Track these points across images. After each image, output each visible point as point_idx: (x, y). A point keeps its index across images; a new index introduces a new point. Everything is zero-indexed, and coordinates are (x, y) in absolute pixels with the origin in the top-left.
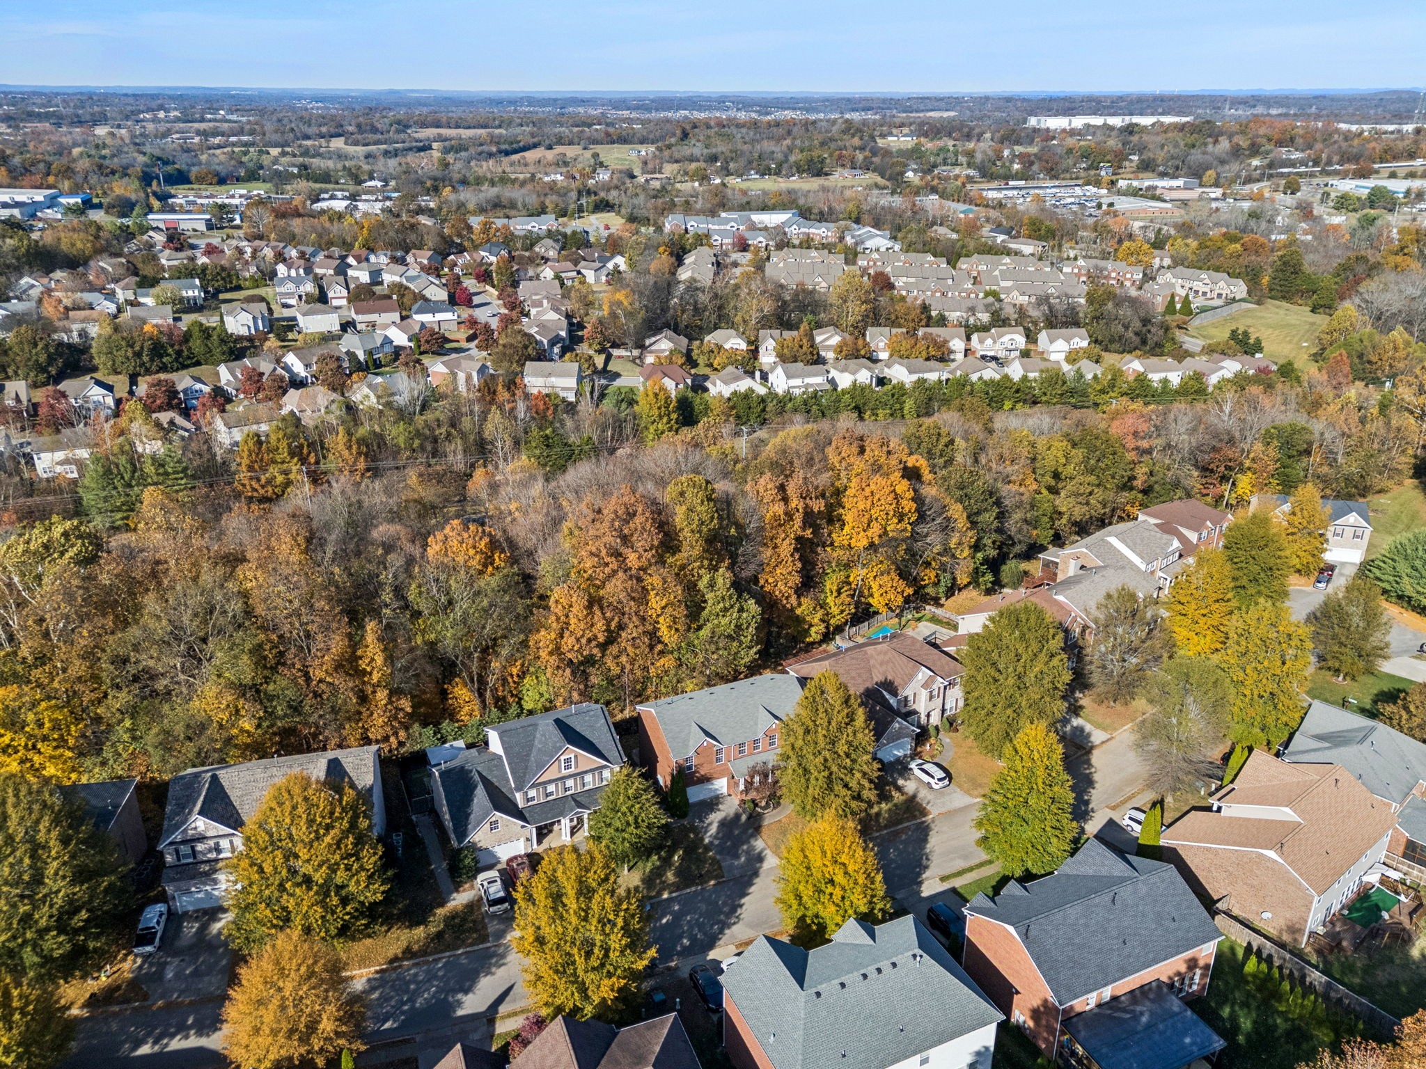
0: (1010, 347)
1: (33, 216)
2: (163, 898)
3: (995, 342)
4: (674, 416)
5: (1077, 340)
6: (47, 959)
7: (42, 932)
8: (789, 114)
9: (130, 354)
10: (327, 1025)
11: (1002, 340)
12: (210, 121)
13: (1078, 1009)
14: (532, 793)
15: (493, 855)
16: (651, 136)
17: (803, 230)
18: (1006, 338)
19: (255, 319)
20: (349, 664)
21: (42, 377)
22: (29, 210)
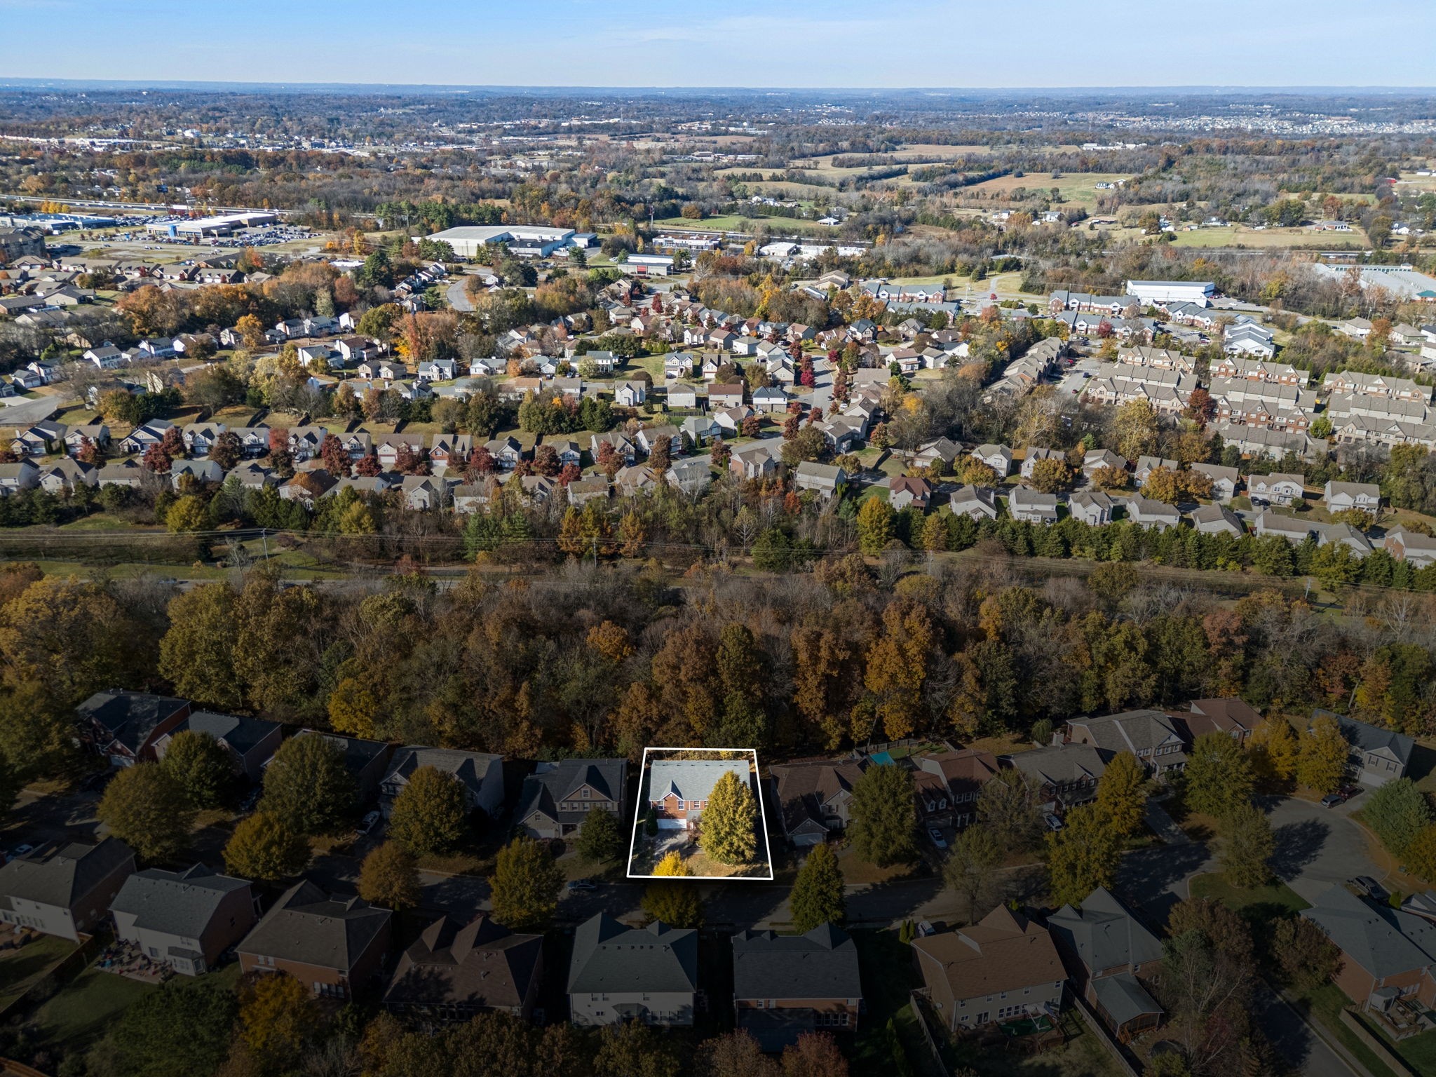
0: (1284, 493)
1: (550, 255)
2: (378, 809)
3: (1268, 486)
4: (885, 530)
5: (1363, 496)
6: (311, 824)
7: (311, 812)
8: (1334, 125)
9: (541, 419)
10: (396, 889)
11: (1277, 485)
12: (732, 134)
13: (754, 1005)
14: (564, 805)
15: (537, 833)
16: (1130, 165)
17: (1188, 316)
18: (1281, 485)
19: (634, 394)
20: (509, 704)
21: (485, 430)
22: (548, 248)
